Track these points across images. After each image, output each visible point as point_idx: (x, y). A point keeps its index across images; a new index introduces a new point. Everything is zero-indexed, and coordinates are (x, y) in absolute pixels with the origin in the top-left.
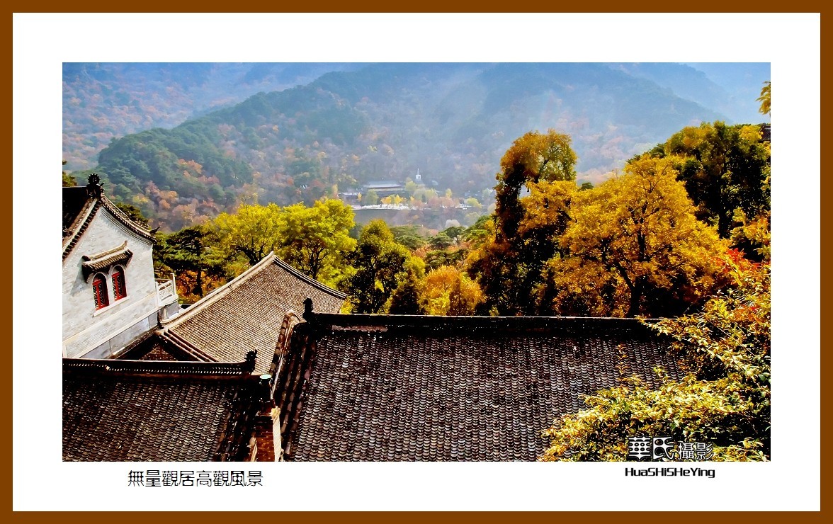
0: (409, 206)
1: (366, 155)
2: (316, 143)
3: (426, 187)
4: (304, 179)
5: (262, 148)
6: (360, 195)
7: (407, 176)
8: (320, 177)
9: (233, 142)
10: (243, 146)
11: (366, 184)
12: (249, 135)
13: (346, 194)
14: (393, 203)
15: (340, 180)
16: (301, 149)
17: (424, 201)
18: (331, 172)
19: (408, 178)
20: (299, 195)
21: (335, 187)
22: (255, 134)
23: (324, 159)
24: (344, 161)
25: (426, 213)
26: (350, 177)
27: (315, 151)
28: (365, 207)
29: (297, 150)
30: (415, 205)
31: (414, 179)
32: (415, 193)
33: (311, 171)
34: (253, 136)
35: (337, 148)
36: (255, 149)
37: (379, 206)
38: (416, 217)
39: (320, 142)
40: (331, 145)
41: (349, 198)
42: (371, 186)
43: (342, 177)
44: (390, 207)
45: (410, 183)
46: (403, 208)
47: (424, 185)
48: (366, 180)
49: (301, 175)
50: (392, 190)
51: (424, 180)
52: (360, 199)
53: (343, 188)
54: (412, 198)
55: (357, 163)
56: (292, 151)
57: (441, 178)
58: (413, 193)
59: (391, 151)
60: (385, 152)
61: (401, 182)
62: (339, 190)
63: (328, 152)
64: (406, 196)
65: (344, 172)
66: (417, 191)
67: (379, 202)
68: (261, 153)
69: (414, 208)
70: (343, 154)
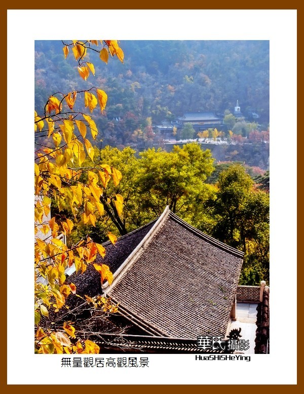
0: (228, 140)
1: (182, 85)
2: (130, 73)
3: (245, 120)
4: (118, 110)
5: (73, 77)
6: (175, 129)
7: (225, 109)
8: (133, 108)
9: (44, 70)
10: (54, 75)
11: (182, 116)
12: (59, 63)
13: (160, 127)
14: (210, 137)
15: (153, 111)
16: (113, 79)
17: (244, 135)
18: (146, 103)
19: (227, 111)
20: (112, 127)
21: (149, 120)
22: (65, 62)
23: (137, 90)
24: (159, 92)
25: (246, 149)
26: (165, 108)
27: (129, 81)
28: (181, 141)
29: (109, 79)
30: (235, 139)
31: (232, 110)
32: (234, 127)
33: (124, 102)
34: (64, 65)
35: (151, 78)
36: (66, 78)
37: (195, 140)
38: (236, 152)
39: (134, 71)
40: (144, 74)
41: (163, 131)
42: (186, 119)
43: (156, 109)
44: (208, 141)
45: (228, 116)
46: (221, 142)
47: (243, 118)
48: (181, 112)
49: (114, 107)
50: (209, 123)
51: (243, 112)
52: (175, 133)
53: (157, 120)
54: (231, 132)
55: (173, 94)
56: (104, 80)
57: (262, 110)
58: (232, 126)
59: (208, 81)
60: (202, 83)
61: (219, 114)
62: (153, 123)
63: (142, 82)
64: (224, 129)
65: (158, 103)
66: (236, 125)
67: (196, 136)
68: (72, 82)
69: (233, 143)
70: (156, 84)
